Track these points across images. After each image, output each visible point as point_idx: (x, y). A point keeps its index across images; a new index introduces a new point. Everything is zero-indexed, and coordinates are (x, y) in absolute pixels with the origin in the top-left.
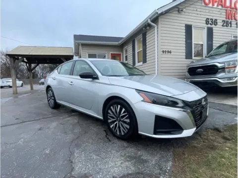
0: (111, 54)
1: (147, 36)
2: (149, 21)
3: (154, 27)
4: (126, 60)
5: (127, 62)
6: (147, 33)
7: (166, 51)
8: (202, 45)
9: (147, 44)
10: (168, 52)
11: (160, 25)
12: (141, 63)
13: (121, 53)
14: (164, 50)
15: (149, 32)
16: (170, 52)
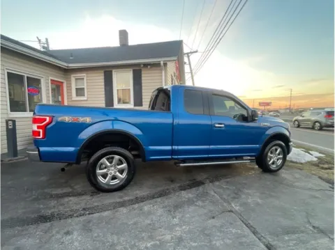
0: (51, 80)
2: (162, 63)
9: (143, 85)
12: (130, 106)
13: (65, 82)
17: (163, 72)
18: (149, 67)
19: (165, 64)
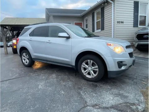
0: (75, 23)
1: (105, 10)
3: (111, 3)
4: (87, 27)
5: (87, 29)
6: (105, 8)
7: (120, 22)
8: (146, 16)
9: (105, 16)
10: (121, 22)
11: (116, 2)
12: (100, 30)
13: (83, 22)
14: (119, 21)
15: (107, 7)
16: (123, 22)
18: (106, 4)
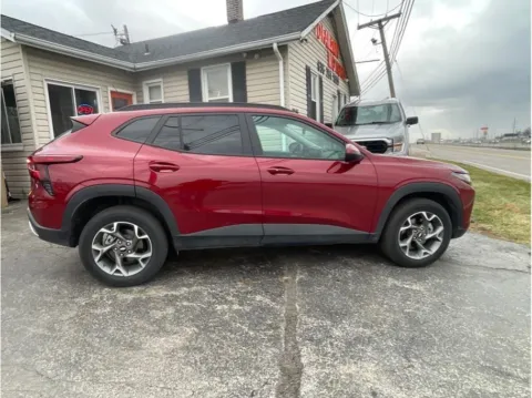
0: (112, 92)
2: (275, 46)
6: (249, 66)
8: (315, 103)
9: (248, 89)
13: (134, 94)
15: (256, 65)
17: (281, 63)
18: (256, 56)
19: (283, 48)
